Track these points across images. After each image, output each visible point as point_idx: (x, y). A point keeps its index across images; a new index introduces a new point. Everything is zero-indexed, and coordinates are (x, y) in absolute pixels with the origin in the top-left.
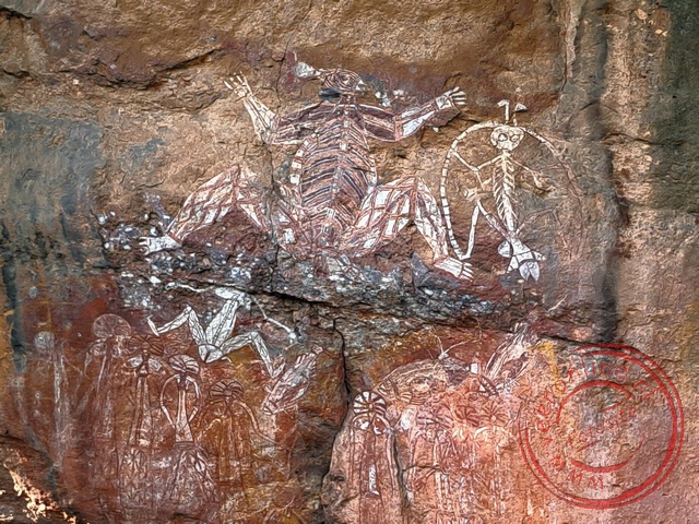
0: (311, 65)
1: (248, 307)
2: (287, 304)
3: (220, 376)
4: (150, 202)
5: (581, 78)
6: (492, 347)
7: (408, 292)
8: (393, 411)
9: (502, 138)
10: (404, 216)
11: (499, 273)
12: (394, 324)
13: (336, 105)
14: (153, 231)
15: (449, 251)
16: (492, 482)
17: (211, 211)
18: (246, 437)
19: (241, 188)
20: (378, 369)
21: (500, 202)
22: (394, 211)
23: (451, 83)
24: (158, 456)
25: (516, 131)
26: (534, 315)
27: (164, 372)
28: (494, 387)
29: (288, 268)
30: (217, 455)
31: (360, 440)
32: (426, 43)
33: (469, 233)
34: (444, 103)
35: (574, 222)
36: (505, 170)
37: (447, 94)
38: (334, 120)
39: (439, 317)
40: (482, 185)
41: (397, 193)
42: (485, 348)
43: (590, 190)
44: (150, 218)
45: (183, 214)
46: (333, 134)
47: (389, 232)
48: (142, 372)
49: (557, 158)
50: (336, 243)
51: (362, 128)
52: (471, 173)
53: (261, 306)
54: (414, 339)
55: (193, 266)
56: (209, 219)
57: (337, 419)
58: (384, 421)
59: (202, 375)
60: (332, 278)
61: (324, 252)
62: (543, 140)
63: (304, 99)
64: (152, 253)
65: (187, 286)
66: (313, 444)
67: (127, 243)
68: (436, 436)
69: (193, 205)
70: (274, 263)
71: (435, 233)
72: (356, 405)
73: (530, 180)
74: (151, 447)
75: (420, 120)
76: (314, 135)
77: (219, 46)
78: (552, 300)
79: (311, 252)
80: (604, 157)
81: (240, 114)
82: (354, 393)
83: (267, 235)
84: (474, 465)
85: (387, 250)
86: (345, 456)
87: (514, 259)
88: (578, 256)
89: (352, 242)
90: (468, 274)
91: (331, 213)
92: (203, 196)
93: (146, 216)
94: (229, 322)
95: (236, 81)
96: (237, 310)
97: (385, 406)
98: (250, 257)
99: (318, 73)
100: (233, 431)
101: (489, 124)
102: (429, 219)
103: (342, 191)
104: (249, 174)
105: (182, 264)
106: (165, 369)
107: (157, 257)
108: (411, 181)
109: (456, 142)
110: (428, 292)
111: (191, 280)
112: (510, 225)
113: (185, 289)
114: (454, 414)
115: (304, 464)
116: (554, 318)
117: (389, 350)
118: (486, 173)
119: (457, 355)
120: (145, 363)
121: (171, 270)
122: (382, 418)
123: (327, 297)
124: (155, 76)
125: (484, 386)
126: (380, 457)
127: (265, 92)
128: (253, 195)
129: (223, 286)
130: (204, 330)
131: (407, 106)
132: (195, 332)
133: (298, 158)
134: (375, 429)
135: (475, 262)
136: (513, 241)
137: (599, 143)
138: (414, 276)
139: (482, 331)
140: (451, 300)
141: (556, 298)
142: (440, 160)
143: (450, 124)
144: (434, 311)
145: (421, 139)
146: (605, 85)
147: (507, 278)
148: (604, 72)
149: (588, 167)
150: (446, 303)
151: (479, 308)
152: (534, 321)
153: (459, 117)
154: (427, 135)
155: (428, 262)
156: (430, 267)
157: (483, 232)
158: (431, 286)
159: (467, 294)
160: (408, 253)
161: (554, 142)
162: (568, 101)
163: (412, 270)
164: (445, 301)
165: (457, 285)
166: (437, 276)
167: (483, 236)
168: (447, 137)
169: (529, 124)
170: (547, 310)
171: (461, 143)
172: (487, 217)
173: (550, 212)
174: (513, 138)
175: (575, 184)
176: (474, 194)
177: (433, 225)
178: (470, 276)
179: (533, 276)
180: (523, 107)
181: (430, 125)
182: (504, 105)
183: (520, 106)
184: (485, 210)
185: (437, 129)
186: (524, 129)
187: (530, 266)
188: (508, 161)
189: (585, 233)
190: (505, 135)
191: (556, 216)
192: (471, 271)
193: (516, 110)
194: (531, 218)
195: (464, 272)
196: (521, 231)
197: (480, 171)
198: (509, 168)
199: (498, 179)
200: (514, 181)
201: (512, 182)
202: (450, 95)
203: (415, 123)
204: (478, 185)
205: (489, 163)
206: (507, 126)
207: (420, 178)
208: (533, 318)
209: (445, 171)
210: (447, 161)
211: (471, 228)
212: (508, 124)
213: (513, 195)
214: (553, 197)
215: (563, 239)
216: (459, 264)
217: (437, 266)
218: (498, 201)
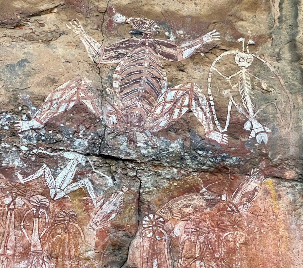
0: (124, 14)
1: (84, 164)
2: (108, 162)
3: (62, 207)
4: (23, 99)
5: (284, 26)
6: (236, 184)
7: (186, 152)
8: (169, 225)
9: (242, 60)
10: (185, 106)
11: (243, 140)
12: (173, 172)
13: (141, 40)
14: (24, 117)
15: (214, 127)
16: (234, 265)
17: (63, 104)
18: (76, 246)
19: (82, 90)
20: (160, 200)
21: (244, 98)
22: (179, 104)
23: (211, 27)
24: (18, 261)
25: (249, 56)
26: (263, 164)
27: (26, 207)
28: (237, 208)
29: (111, 139)
30: (57, 258)
31: (147, 244)
32: (195, 4)
33: (226, 117)
34: (207, 39)
35: (287, 109)
36: (245, 79)
37: (209, 33)
38: (139, 49)
39: (205, 167)
40: (232, 88)
41: (181, 93)
42: (231, 185)
43: (293, 91)
44: (22, 109)
45: (44, 106)
46: (139, 57)
47: (175, 116)
48: (11, 207)
49: (273, 72)
50: (142, 123)
51: (157, 53)
52: (226, 81)
53: (92, 163)
54: (185, 181)
55: (50, 139)
56: (62, 110)
57: (133, 232)
58: (163, 231)
59: (51, 208)
60: (138, 145)
61: (135, 129)
62: (264, 62)
63: (120, 36)
64: (23, 131)
65: (45, 152)
66: (117, 248)
67: (7, 125)
68: (198, 239)
69: (51, 101)
70: (102, 137)
71: (204, 117)
72: (144, 222)
73: (259, 85)
74: (14, 255)
75: (193, 49)
76: (126, 58)
77: (62, 3)
78: (274, 155)
79: (127, 129)
80: (300, 72)
81: (78, 45)
82: (143, 216)
83: (99, 119)
84: (222, 255)
85: (175, 127)
86: (137, 254)
87: (253, 132)
88: (290, 129)
89: (152, 122)
90: (225, 141)
91: (139, 104)
92: (57, 95)
93: (20, 108)
94: (71, 174)
95: (74, 24)
96: (77, 166)
97: (164, 222)
98: (88, 133)
99: (128, 20)
100: (69, 242)
101: (233, 52)
102: (201, 108)
103: (146, 91)
104: (87, 81)
105: (43, 138)
106: (26, 204)
107: (27, 133)
108: (189, 85)
109: (214, 62)
110: (200, 152)
111: (48, 148)
112: (251, 112)
113: (44, 154)
114: (209, 225)
115: (110, 261)
116: (275, 166)
117: (168, 189)
118: (234, 81)
119: (212, 190)
120: (13, 202)
121: (35, 142)
122: (161, 229)
123: (134, 157)
124: (20, 20)
125: (230, 207)
126: (160, 253)
127: (94, 31)
128: (90, 94)
129: (69, 151)
130: (55, 179)
131: (184, 40)
132: (48, 181)
133: (118, 72)
134: (157, 236)
135: (230, 133)
136: (253, 121)
137: (296, 64)
138: (191, 142)
139: (231, 175)
140: (214, 157)
141: (276, 154)
142: (206, 72)
143: (210, 51)
144: (202, 164)
145: (193, 60)
146: (298, 30)
147: (248, 143)
148: (297, 23)
149: (291, 77)
150: (210, 159)
151: (231, 161)
152: (263, 168)
153: (216, 47)
154: (197, 57)
155: (201, 134)
156: (202, 137)
157: (235, 116)
158: (202, 149)
159: (225, 153)
160: (188, 129)
161: (271, 63)
162: (278, 39)
163: (190, 139)
164: (210, 158)
165: (219, 148)
166: (207, 143)
167: (235, 118)
168: (209, 59)
169: (256, 52)
170: (271, 161)
171: (218, 63)
172: (237, 106)
173: (273, 103)
174: (248, 60)
175: (284, 87)
176: (228, 93)
177: (203, 112)
178: (227, 142)
179: (264, 141)
180: (253, 42)
181: (199, 52)
182: (242, 41)
183: (251, 42)
184: (235, 102)
185: (203, 54)
186: (254, 55)
187: (262, 136)
188: (246, 74)
189: (293, 116)
190: (243, 58)
191: (276, 106)
192: (227, 139)
193: (249, 44)
194: (263, 107)
195: (223, 140)
196: (257, 115)
197: (230, 79)
198: (247, 77)
199: (241, 84)
200: (250, 85)
201: (249, 86)
202: (210, 34)
203: (190, 50)
204: (230, 88)
205: (235, 74)
206: (244, 53)
207: (194, 84)
208: (262, 166)
209: (209, 79)
210: (210, 73)
211: (228, 113)
212: (244, 52)
213: (251, 93)
214: (273, 95)
215: (281, 119)
216: (220, 135)
217: (207, 136)
218: (242, 97)
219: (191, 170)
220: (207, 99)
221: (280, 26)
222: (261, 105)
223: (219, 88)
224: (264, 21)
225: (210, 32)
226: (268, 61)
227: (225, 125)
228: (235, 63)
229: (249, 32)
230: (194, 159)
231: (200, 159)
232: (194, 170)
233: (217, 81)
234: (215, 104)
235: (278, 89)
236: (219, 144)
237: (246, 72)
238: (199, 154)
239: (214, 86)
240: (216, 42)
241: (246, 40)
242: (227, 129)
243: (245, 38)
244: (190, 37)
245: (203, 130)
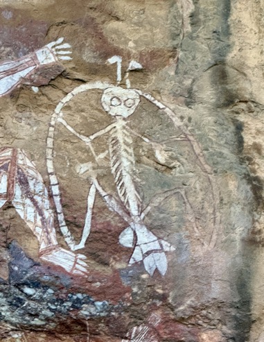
5: (203, 33)
9: (115, 102)
11: (118, 266)
15: (58, 240)
23: (53, 32)
26: (156, 317)
34: (46, 56)
36: (121, 141)
37: (50, 45)
39: (37, 322)
40: (97, 159)
43: (220, 168)
62: (161, 106)
71: (39, 218)
78: (180, 298)
80: (232, 128)
87: (137, 250)
88: (212, 245)
101: (98, 85)
102: (32, 200)
108: (8, 153)
109: (60, 106)
110: (28, 291)
112: (134, 209)
116: (181, 320)
118: (100, 144)
135: (92, 253)
136: (137, 227)
137: (227, 111)
138: (11, 271)
139: (90, 338)
140: (57, 300)
141: (184, 295)
142: (43, 127)
143: (52, 83)
144: (31, 315)
145: (16, 101)
146: (230, 43)
147: (128, 273)
148: (228, 27)
149: (214, 139)
150: (49, 304)
151: (92, 310)
152: (156, 324)
153: (63, 75)
154: (23, 95)
155: (32, 253)
156: (35, 260)
157: (101, 217)
158: (33, 283)
159: (79, 292)
160: (5, 242)
161: (174, 109)
162: (189, 60)
163: (10, 264)
164: (48, 302)
165: (68, 282)
166: (43, 271)
167: (101, 221)
168: (49, 99)
169: (144, 87)
170: (173, 310)
171: (67, 108)
172: (106, 198)
173: (178, 192)
174: (127, 102)
175: (202, 159)
176: (88, 170)
177: (37, 207)
178: (85, 270)
179: (160, 269)
180: (138, 66)
181: (29, 83)
182: (116, 63)
183: (135, 64)
184: (103, 189)
185: (37, 88)
186: (140, 92)
187: (156, 258)
188: (125, 131)
189: (218, 218)
190: (117, 98)
191: (185, 198)
192: (85, 264)
193: (130, 68)
194: (158, 200)
195: (77, 265)
196: (147, 215)
197: (93, 142)
198: (126, 139)
199: (114, 152)
200: (133, 155)
201: (131, 155)
202: (52, 47)
203: (9, 80)
204: (92, 159)
205: (103, 132)
206: (119, 87)
207: (19, 149)
208: (155, 321)
209: (50, 141)
210: (52, 129)
211: (87, 212)
212: (120, 85)
213: (134, 171)
214: (178, 175)
215: (194, 225)
216: (71, 255)
217: (43, 258)
218: (117, 178)
219: (9, 327)
220: (44, 183)
221: (194, 32)
222: (154, 196)
223: (70, 160)
224: (161, 22)
225: (50, 42)
226: (168, 105)
227: (82, 236)
228: (101, 108)
229: (131, 44)
230: (15, 305)
231: (29, 305)
232: (15, 328)
233: (66, 145)
234: (62, 192)
235: (189, 163)
236: (69, 274)
237: (124, 128)
238: (26, 294)
239: (59, 155)
240: (64, 64)
241: (125, 61)
242: (85, 244)
243: (123, 57)
244: (10, 52)
245: (35, 246)
